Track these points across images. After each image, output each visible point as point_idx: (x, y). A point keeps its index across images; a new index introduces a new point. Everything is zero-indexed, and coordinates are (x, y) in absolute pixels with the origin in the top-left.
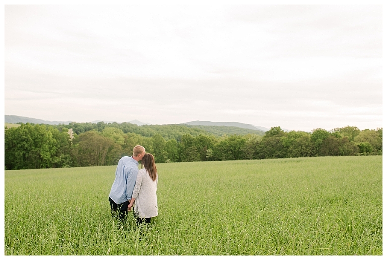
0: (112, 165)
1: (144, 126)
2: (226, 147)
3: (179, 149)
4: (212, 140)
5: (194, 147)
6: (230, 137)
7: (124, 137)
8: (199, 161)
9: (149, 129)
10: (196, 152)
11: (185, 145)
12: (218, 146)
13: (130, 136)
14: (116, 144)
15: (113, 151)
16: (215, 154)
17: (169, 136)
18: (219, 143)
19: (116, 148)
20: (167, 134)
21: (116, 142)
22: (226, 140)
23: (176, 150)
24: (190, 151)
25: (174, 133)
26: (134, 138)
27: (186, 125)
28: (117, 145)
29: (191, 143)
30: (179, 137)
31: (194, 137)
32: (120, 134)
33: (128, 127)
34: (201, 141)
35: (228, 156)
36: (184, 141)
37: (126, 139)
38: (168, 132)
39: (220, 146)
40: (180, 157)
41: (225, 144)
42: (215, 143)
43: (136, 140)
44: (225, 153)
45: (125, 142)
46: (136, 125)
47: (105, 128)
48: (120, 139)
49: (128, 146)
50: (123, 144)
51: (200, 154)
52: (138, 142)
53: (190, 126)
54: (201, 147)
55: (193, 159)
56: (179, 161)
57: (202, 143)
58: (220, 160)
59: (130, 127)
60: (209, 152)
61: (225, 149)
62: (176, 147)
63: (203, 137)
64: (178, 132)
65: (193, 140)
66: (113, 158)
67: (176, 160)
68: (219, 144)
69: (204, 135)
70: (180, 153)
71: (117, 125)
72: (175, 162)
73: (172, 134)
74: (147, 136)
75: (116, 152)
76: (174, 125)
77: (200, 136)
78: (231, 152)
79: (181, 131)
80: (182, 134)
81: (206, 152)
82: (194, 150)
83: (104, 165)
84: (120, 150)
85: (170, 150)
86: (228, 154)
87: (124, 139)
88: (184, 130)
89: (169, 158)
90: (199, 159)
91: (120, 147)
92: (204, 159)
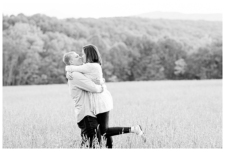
0: (23, 85)
1: (68, 20)
2: (207, 56)
3: (131, 59)
4: (185, 45)
5: (155, 57)
6: (215, 41)
7: (43, 40)
8: (163, 79)
9: (79, 24)
10: (158, 64)
11: (141, 52)
12: (194, 54)
13: (51, 39)
14: (29, 51)
15: (26, 62)
16: (190, 67)
17: (111, 37)
18: (195, 50)
19: (30, 57)
20: (107, 34)
21: (29, 48)
22: (208, 45)
23: (125, 61)
24: (149, 63)
25: (119, 32)
26: (58, 41)
27: (139, 19)
28: (32, 53)
29: (150, 49)
30: (128, 39)
31: (155, 40)
32: (36, 34)
33: (43, 21)
34: (166, 47)
35: (210, 72)
36: (138, 46)
37: (46, 43)
38: (109, 30)
39: (197, 55)
40: (132, 73)
41: (206, 51)
42: (189, 50)
43: (62, 44)
44: (206, 67)
45: (44, 48)
46: (55, 18)
47: (17, 24)
48: (35, 43)
49: (48, 55)
50: (41, 50)
51: (165, 68)
52: (65, 48)
53: (145, 20)
54: (166, 56)
55: (154, 76)
56: (131, 78)
57: (167, 50)
58: (198, 78)
59: (47, 21)
60: (180, 66)
61: (205, 61)
62: (126, 57)
63: (169, 40)
64: (126, 30)
65: (153, 44)
66: (26, 73)
67: (125, 77)
68: (196, 52)
69: (171, 37)
70: (132, 65)
71: (25, 19)
72: (124, 80)
73: (116, 34)
74: (74, 36)
75: (29, 64)
76: (119, 19)
77: (165, 38)
78: (216, 66)
79: (131, 29)
80: (133, 33)
81: (175, 65)
82: (154, 61)
83: (11, 84)
84: (36, 60)
85: (116, 61)
86: (210, 68)
87: (42, 43)
88: (136, 28)
89: (113, 73)
90: (163, 76)
91: (37, 56)
92: (171, 76)
